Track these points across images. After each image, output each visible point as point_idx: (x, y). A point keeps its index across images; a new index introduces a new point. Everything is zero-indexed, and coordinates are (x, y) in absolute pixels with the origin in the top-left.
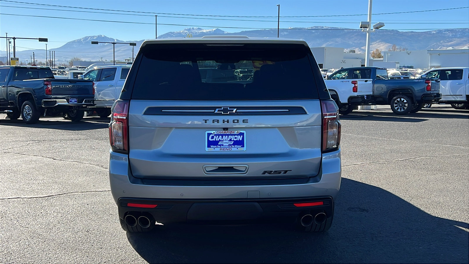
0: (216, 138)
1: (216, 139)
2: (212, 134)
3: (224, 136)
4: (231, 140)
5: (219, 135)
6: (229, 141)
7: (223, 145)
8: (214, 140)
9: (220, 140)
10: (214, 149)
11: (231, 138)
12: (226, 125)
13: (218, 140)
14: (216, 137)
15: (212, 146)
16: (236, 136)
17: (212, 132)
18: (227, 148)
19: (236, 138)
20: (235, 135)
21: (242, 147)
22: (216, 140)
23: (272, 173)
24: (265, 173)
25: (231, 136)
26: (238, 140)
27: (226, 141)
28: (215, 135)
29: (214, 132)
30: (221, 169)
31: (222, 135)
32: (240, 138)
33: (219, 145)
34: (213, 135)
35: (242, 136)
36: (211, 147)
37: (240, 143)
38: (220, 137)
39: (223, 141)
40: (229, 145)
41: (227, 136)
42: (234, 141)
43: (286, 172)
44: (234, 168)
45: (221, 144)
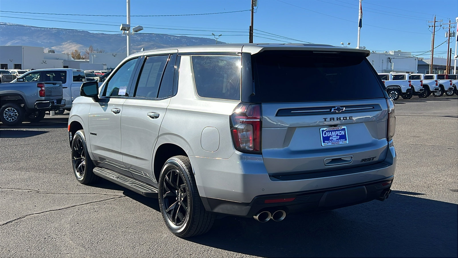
0: (328, 134)
1: (327, 135)
2: (324, 130)
3: (333, 132)
4: (337, 135)
5: (329, 131)
6: (336, 136)
7: (333, 140)
8: (326, 136)
9: (330, 135)
10: (328, 144)
11: (337, 133)
12: (332, 123)
13: (329, 136)
14: (327, 133)
15: (326, 141)
16: (340, 131)
17: (325, 129)
18: (336, 142)
19: (340, 133)
20: (339, 130)
21: (345, 140)
22: (328, 136)
23: (366, 160)
24: (363, 160)
25: (337, 132)
26: (342, 134)
27: (334, 136)
28: (327, 131)
29: (326, 128)
30: (334, 161)
31: (331, 131)
32: (343, 133)
33: (331, 140)
34: (325, 132)
35: (344, 131)
36: (325, 142)
37: (343, 137)
38: (330, 132)
39: (332, 136)
40: (337, 139)
41: (334, 132)
42: (339, 135)
43: (373, 158)
44: (342, 159)
45: (332, 139)
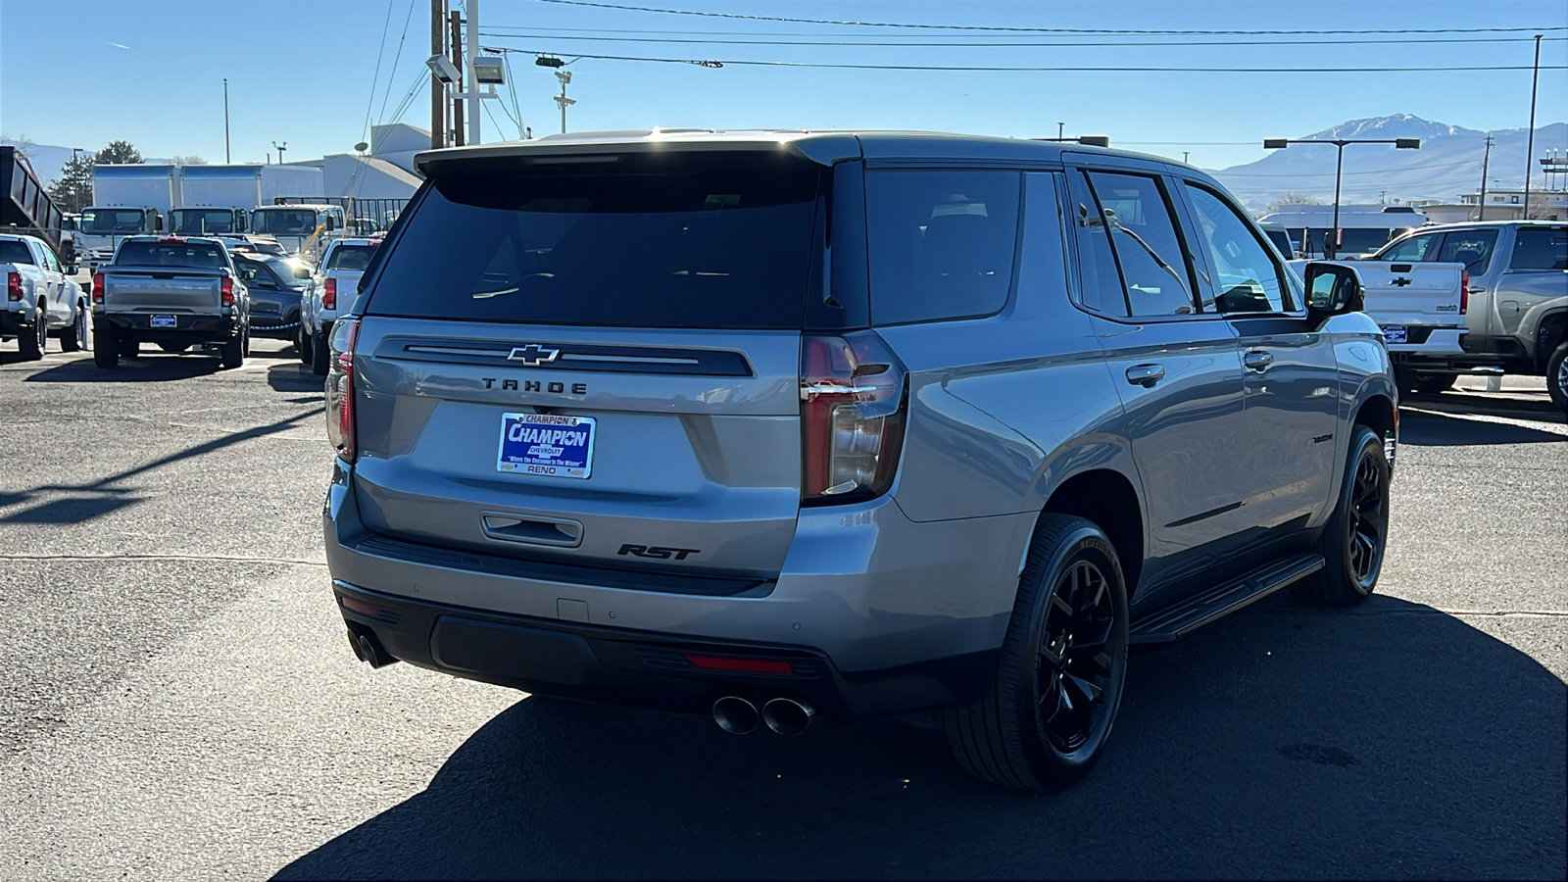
0: (526, 436)
1: (524, 437)
2: (514, 421)
3: (544, 431)
4: (557, 444)
5: (532, 427)
6: (553, 446)
7: (537, 457)
8: (519, 439)
9: (532, 440)
10: (516, 466)
11: (558, 438)
12: (552, 399)
13: (529, 441)
14: (525, 432)
15: (512, 458)
16: (571, 433)
17: (517, 416)
18: (545, 467)
19: (570, 438)
20: (568, 429)
21: (580, 466)
22: (525, 440)
23: (646, 553)
24: (624, 549)
25: (560, 432)
26: (575, 444)
27: (546, 445)
28: (524, 426)
29: (522, 415)
30: (529, 527)
31: (540, 428)
32: (579, 439)
33: (531, 456)
34: (519, 426)
35: (585, 434)
36: (509, 460)
37: (576, 454)
38: (535, 431)
39: (538, 444)
40: (552, 458)
41: (550, 432)
42: (564, 446)
43: (683, 554)
44: (558, 527)
45: (535, 453)
